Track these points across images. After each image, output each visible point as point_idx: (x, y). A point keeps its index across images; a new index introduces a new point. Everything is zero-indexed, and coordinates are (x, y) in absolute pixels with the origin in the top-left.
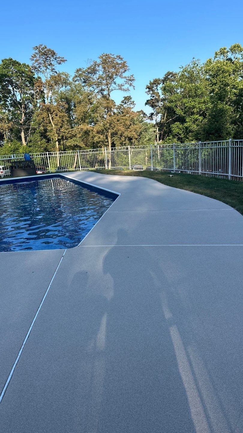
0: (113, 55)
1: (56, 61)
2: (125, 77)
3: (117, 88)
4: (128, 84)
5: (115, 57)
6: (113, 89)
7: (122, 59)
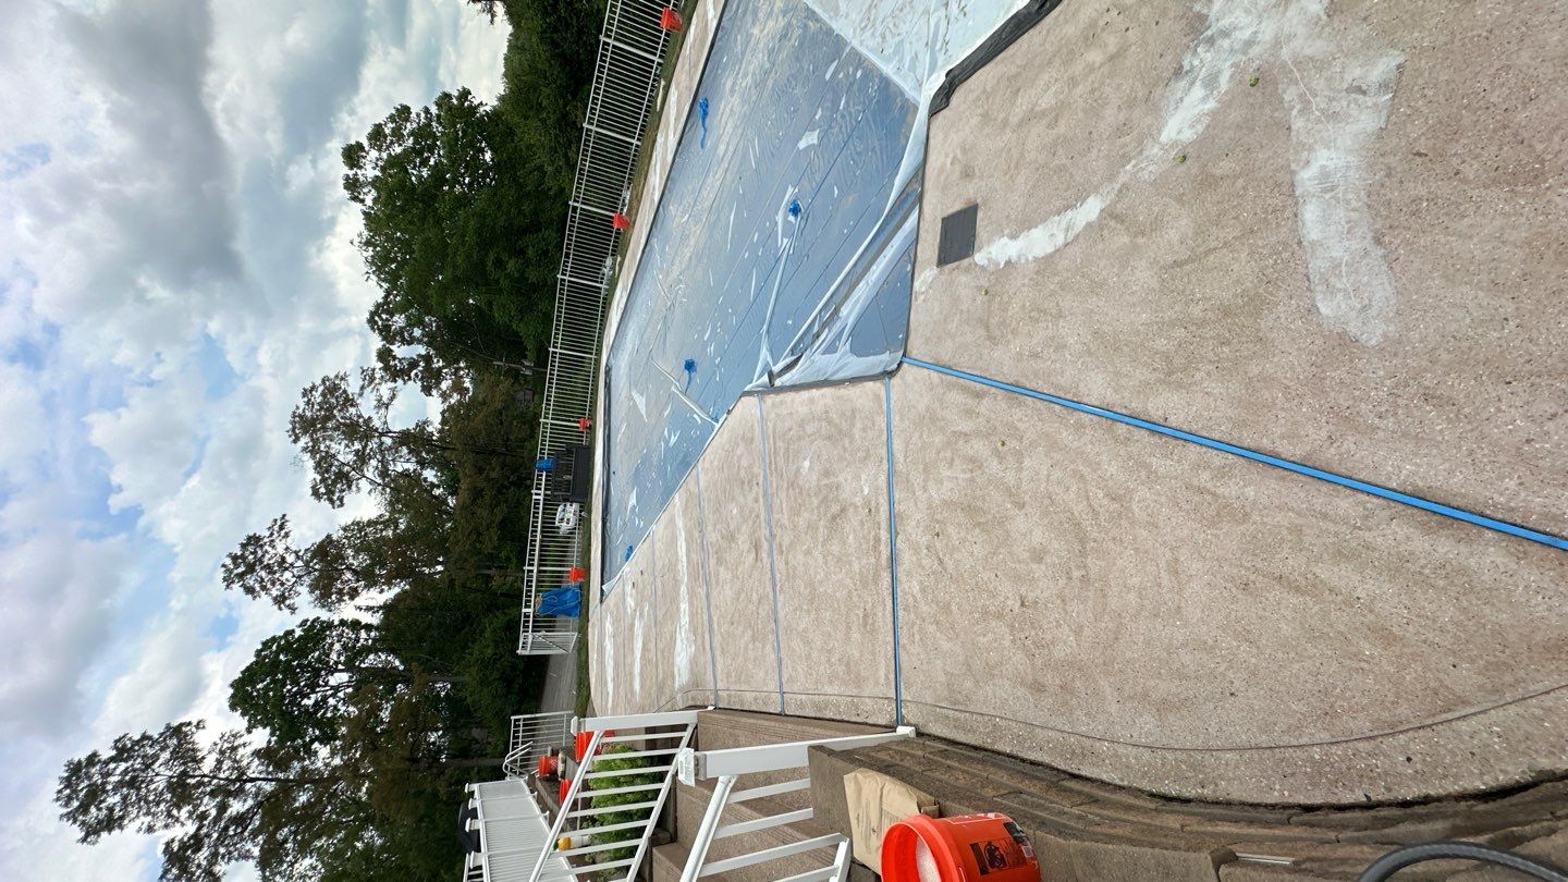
0: (298, 408)
1: (277, 541)
2: (362, 388)
3: (383, 410)
4: (380, 384)
5: (306, 399)
6: (383, 420)
7: (313, 388)
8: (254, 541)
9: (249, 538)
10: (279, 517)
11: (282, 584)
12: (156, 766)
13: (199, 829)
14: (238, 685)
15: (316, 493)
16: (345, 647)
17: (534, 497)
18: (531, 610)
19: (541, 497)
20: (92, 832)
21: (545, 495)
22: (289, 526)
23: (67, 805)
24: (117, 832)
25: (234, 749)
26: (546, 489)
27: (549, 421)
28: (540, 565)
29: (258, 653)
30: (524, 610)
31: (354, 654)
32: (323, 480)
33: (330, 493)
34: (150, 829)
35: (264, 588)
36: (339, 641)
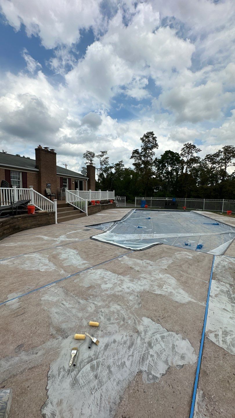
0: (232, 146)
1: (195, 151)
3: (232, 165)
8: (194, 147)
9: (195, 146)
10: (201, 150)
11: (185, 154)
12: (151, 144)
13: (140, 153)
14: (170, 151)
15: (207, 155)
16: (177, 168)
17: (167, 198)
18: (143, 199)
19: (166, 199)
20: (142, 139)
21: (167, 200)
22: (199, 152)
23: (146, 134)
24: (142, 142)
25: (152, 155)
26: (168, 200)
27: (185, 200)
28: (152, 200)
29: (176, 153)
30: (143, 198)
31: (177, 170)
32: (211, 156)
33: (208, 158)
34: (141, 146)
35: (184, 151)
36: (179, 167)
